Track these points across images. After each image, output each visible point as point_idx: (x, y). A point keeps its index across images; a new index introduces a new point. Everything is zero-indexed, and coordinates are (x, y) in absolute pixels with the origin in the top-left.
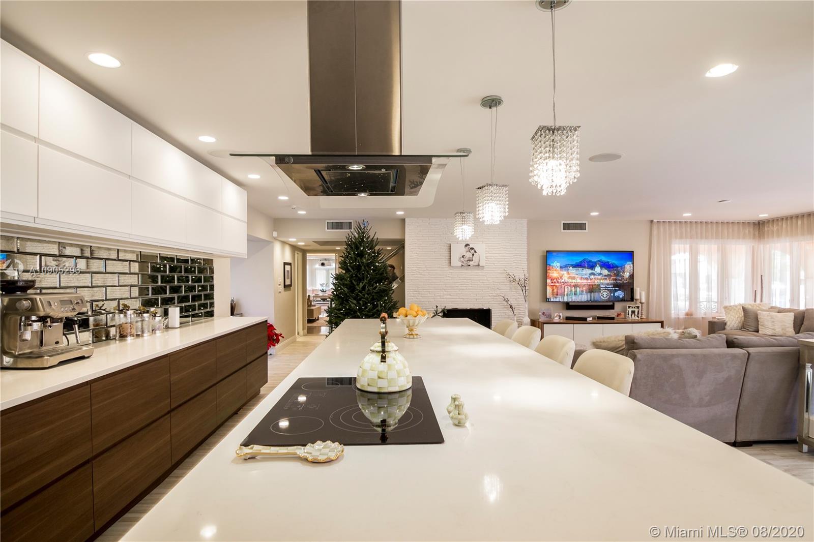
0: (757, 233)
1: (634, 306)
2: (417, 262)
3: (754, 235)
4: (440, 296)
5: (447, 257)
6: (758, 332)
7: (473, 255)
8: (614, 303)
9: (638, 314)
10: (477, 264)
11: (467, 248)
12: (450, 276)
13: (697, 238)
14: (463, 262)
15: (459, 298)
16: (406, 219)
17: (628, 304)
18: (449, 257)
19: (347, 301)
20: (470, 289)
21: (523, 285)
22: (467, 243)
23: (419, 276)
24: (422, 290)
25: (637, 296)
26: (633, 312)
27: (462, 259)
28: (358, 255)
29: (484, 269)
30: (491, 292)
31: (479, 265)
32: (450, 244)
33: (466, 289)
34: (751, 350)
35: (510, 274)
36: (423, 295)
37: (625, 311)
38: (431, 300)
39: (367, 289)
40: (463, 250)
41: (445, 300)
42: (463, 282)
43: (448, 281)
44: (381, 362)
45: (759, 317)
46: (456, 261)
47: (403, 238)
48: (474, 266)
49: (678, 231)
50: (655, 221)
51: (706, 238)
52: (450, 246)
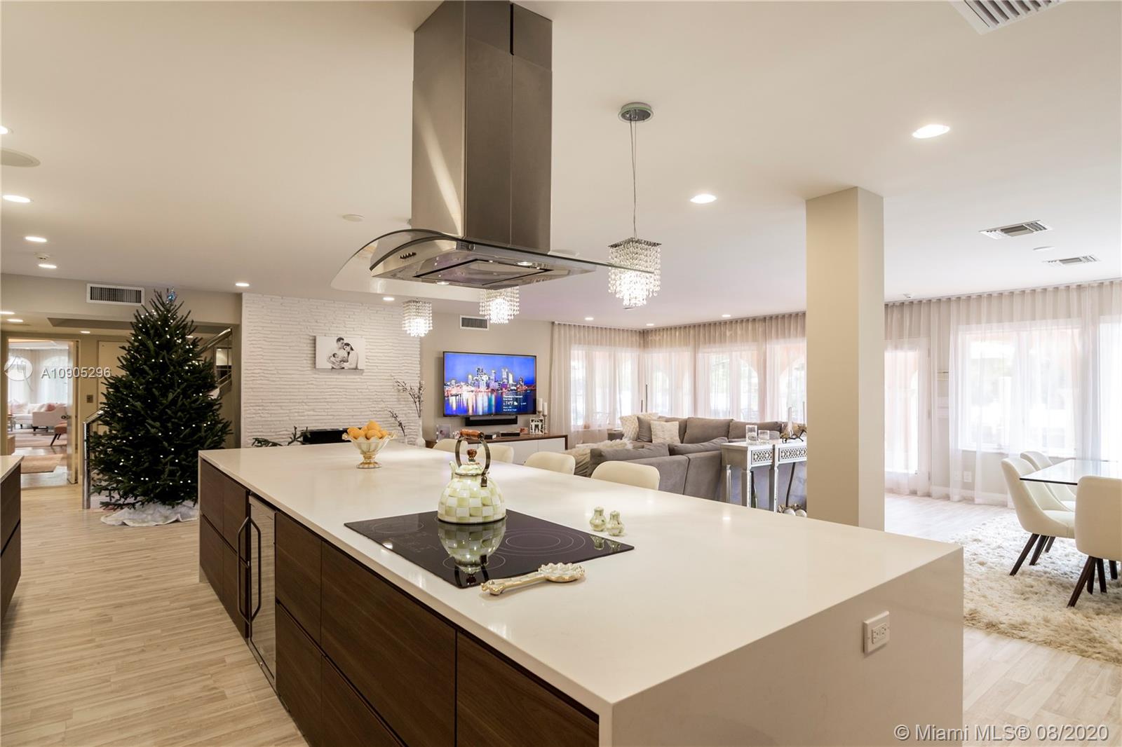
0: (642, 342)
1: (537, 419)
2: (262, 361)
3: (640, 344)
4: (298, 412)
5: (310, 355)
6: (651, 442)
7: (349, 353)
8: (517, 417)
9: (542, 428)
10: (354, 366)
11: (340, 343)
12: (314, 382)
13: (593, 344)
14: (334, 363)
15: (328, 415)
16: (244, 294)
17: (531, 417)
18: (313, 356)
19: (142, 423)
20: (343, 402)
21: (416, 396)
22: (339, 336)
23: (266, 382)
24: (269, 404)
25: (540, 408)
26: (537, 426)
27: (333, 359)
28: (160, 347)
29: (364, 374)
30: (373, 405)
31: (356, 368)
32: (315, 337)
33: (338, 402)
34: (691, 456)
35: (399, 381)
36: (270, 412)
37: (527, 424)
38: (285, 418)
39: (180, 403)
40: (333, 346)
41: (306, 418)
42: (334, 391)
43: (312, 390)
44: (482, 486)
45: (652, 427)
46: (323, 362)
47: (238, 323)
48: (350, 369)
49: (578, 336)
50: (556, 322)
51: (601, 344)
52: (315, 340)
